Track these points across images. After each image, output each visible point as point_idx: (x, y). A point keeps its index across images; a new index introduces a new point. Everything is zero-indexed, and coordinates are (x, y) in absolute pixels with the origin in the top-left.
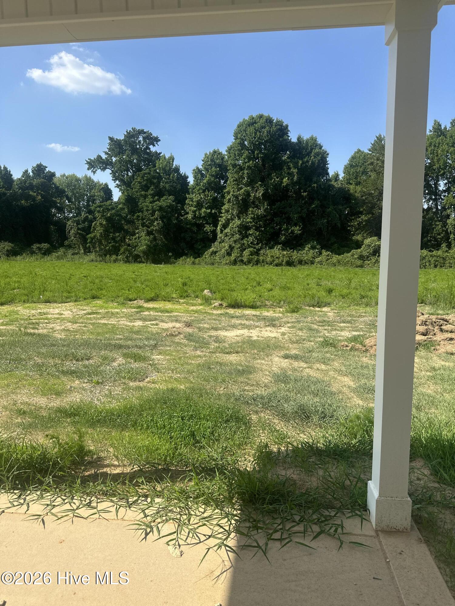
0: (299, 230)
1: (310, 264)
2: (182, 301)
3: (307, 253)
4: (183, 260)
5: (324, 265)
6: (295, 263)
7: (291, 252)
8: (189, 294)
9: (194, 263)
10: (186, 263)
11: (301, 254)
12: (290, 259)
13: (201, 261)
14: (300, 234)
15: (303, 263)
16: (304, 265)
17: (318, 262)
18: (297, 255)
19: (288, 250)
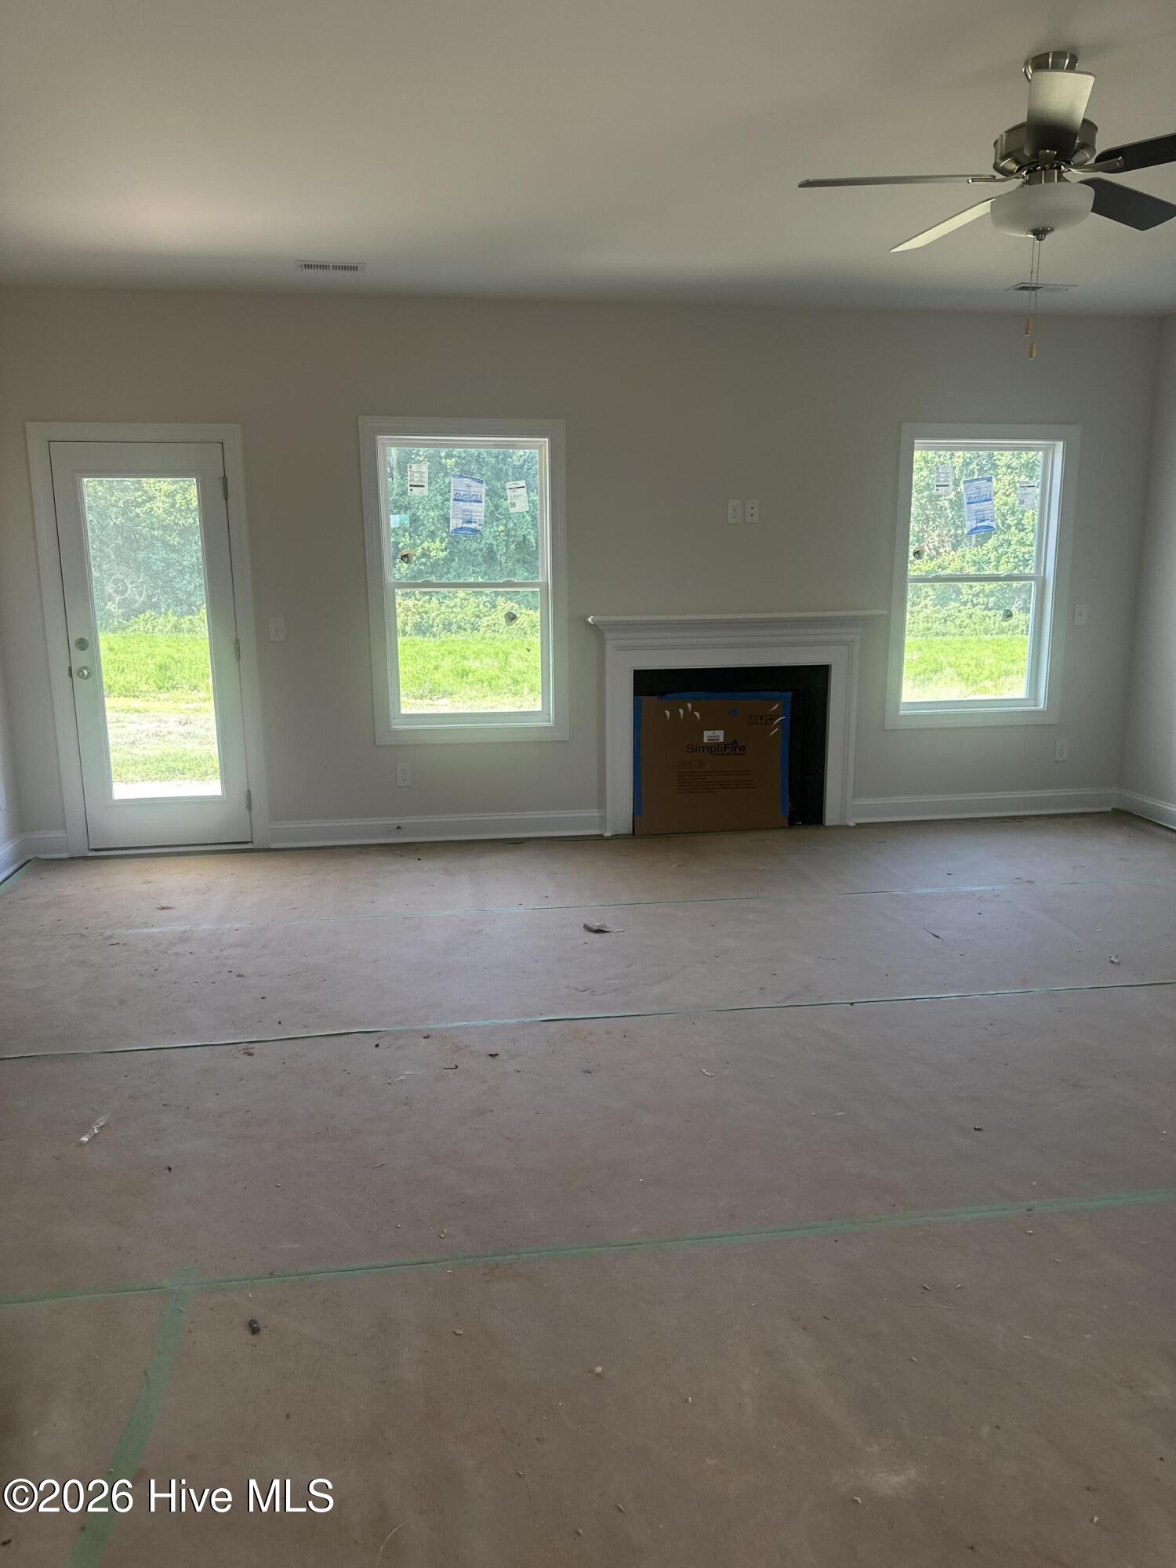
0: (442, 550)
1: (469, 631)
2: (162, 696)
3: (462, 604)
4: (146, 622)
5: (502, 633)
6: (435, 629)
7: (425, 602)
8: (177, 684)
9: (176, 628)
10: (156, 630)
11: (447, 606)
12: (422, 618)
13: (196, 621)
14: (445, 559)
15: (454, 627)
16: (457, 632)
17: (488, 625)
18: (438, 610)
19: (418, 596)
